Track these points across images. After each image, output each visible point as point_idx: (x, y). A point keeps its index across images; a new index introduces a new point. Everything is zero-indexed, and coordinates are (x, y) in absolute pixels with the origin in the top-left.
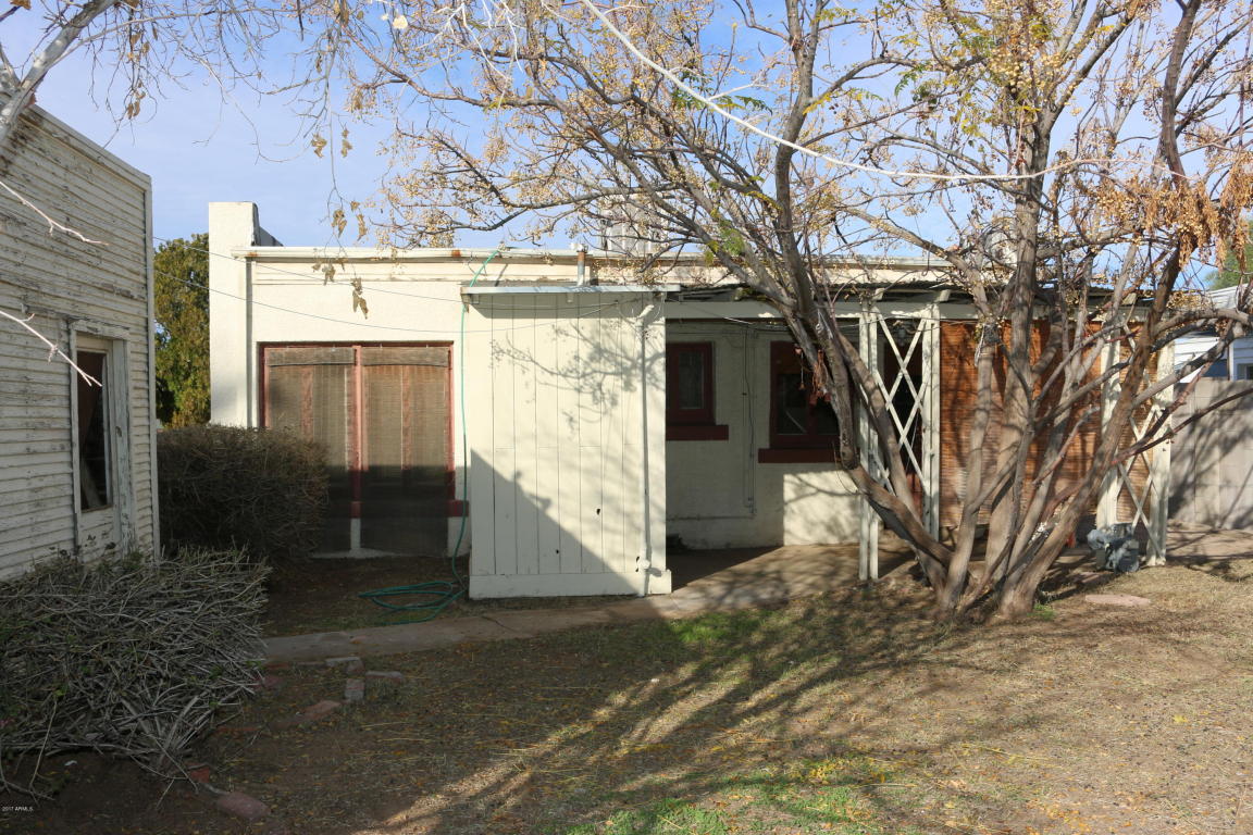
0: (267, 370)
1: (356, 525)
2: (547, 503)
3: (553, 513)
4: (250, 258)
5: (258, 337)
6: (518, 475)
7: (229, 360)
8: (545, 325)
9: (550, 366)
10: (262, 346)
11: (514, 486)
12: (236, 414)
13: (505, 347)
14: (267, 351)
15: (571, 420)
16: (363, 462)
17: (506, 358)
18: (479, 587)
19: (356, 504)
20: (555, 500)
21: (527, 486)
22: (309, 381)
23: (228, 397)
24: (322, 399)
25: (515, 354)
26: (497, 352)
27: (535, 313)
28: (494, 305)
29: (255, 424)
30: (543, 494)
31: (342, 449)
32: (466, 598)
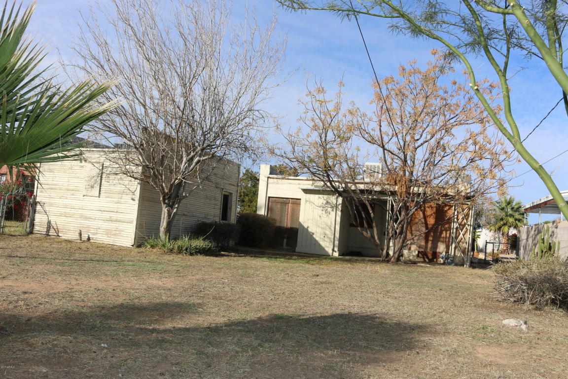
0: (270, 203)
1: (285, 240)
2: (313, 234)
3: (314, 236)
4: (268, 178)
5: (268, 195)
6: (308, 227)
7: (261, 200)
8: (317, 196)
9: (317, 205)
10: (269, 197)
11: (307, 229)
12: (262, 212)
13: (308, 200)
14: (270, 199)
15: (320, 217)
16: (289, 226)
17: (308, 202)
18: (297, 249)
19: (286, 236)
20: (315, 233)
21: (310, 230)
22: (279, 206)
23: (261, 208)
24: (282, 211)
25: (310, 202)
26: (306, 201)
27: (315, 194)
28: (306, 191)
29: (266, 214)
30: (313, 232)
31: (284, 222)
32: (295, 252)
